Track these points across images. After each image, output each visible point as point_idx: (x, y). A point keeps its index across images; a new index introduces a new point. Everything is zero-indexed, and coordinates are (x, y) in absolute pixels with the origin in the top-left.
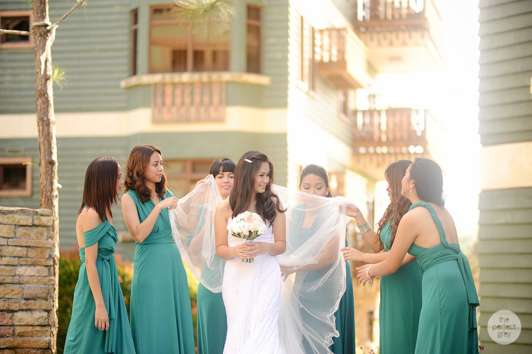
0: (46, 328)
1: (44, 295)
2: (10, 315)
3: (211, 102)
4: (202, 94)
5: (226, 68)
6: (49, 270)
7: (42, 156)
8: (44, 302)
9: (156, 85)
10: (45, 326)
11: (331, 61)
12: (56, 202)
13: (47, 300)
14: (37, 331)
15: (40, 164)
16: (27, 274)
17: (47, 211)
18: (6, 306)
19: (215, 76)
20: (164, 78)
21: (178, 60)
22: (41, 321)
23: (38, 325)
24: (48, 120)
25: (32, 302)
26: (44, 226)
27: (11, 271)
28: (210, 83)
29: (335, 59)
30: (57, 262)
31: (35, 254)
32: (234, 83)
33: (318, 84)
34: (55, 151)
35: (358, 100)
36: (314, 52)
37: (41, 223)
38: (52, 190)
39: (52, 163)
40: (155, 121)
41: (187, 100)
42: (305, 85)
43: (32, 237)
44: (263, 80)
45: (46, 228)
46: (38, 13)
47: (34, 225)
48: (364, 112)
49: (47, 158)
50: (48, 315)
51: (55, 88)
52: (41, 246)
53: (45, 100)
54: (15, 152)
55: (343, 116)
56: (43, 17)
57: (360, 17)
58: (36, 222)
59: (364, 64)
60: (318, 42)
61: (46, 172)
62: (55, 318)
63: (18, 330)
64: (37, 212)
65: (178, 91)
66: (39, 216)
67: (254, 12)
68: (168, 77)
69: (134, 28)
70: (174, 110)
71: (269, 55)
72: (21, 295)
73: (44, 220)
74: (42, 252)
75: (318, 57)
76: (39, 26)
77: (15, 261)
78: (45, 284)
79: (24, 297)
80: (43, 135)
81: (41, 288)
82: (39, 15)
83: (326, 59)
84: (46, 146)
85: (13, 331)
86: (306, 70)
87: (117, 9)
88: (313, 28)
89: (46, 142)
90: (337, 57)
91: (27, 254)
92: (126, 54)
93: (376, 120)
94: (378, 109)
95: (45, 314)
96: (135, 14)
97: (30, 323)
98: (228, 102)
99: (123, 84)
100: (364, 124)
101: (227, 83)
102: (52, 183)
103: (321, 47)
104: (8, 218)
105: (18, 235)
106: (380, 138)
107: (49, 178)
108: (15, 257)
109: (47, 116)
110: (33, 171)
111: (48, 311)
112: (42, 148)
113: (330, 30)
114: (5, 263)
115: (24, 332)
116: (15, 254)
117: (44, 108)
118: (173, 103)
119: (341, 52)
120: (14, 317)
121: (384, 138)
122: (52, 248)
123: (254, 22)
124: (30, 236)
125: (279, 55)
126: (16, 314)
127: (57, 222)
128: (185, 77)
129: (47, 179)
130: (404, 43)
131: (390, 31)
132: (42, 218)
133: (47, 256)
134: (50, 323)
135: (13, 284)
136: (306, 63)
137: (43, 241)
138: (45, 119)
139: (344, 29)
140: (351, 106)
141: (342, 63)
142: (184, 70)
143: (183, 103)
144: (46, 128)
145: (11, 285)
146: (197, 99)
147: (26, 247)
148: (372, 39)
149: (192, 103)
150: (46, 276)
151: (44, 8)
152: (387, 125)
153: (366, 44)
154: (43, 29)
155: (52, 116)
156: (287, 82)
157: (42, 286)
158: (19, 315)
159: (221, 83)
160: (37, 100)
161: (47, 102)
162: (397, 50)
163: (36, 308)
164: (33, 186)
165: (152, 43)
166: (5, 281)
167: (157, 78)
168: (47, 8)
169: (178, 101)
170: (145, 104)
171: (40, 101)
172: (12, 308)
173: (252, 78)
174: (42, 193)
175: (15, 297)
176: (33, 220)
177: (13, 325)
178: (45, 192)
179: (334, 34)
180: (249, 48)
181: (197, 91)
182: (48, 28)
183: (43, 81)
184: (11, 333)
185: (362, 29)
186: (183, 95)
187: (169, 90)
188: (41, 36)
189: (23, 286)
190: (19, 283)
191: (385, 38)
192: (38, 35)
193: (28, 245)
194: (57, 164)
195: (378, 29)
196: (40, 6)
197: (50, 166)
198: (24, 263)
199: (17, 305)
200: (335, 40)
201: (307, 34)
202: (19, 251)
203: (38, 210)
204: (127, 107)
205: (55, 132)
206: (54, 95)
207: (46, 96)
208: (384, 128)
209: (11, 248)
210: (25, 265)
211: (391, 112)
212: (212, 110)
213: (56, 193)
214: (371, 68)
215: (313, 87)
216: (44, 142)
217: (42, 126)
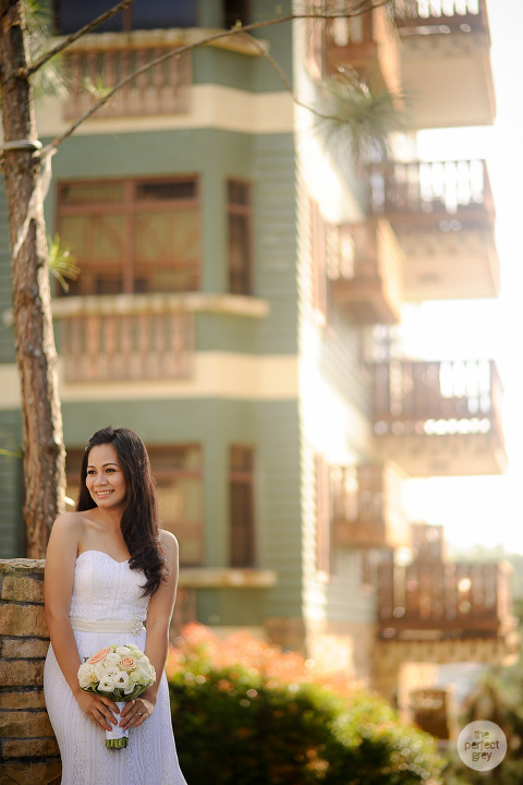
3: (168, 347)
4: (152, 334)
7: (32, 436)
24: (42, 355)
32: (207, 313)
34: (58, 423)
38: (56, 510)
39: (52, 451)
44: (258, 307)
46: (14, 122)
49: (43, 440)
53: (35, 312)
56: (26, 132)
61: (43, 471)
76: (16, 151)
80: (33, 389)
82: (17, 126)
84: (42, 414)
89: (41, 405)
102: (55, 496)
107: (49, 483)
109: (41, 347)
117: (34, 330)
118: (101, 349)
129: (44, 488)
138: (37, 353)
143: (118, 349)
144: (39, 373)
149: (134, 348)
151: (27, 110)
154: (27, 156)
155: (51, 350)
156: (296, 310)
161: (38, 316)
169: (110, 344)
171: (24, 314)
173: (239, 305)
178: (41, 516)
182: (37, 154)
183: (31, 270)
187: (93, 327)
188: (22, 171)
192: (16, 170)
196: (18, 107)
197: (50, 458)
207: (38, 302)
216: (35, 405)
217: (32, 367)
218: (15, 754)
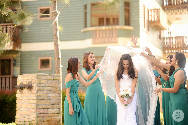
0: (59, 114)
1: (58, 103)
2: (47, 110)
3: (113, 36)
4: (109, 33)
5: (117, 24)
6: (59, 95)
7: (56, 56)
9: (93, 31)
10: (58, 113)
11: (154, 20)
12: (61, 72)
13: (59, 105)
14: (56, 115)
15: (55, 59)
16: (52, 96)
17: (58, 75)
18: (45, 107)
19: (114, 27)
20: (96, 28)
21: (101, 22)
22: (57, 112)
23: (56, 113)
24: (58, 44)
25: (54, 105)
26: (57, 80)
27: (47, 95)
28: (112, 30)
29: (156, 20)
30: (62, 92)
31: (55, 90)
32: (120, 29)
33: (150, 29)
34: (60, 54)
35: (165, 34)
36: (148, 17)
38: (59, 68)
39: (59, 59)
40: (94, 43)
41: (104, 36)
42: (146, 29)
43: (54, 84)
44: (131, 28)
45: (58, 81)
46: (53, 8)
47: (54, 80)
48: (167, 38)
49: (57, 57)
50: (59, 110)
51: (60, 33)
52: (56, 86)
54: (45, 55)
55: (159, 40)
56: (55, 9)
57: (165, 5)
58: (55, 79)
59: (167, 21)
60: (150, 14)
61: (57, 62)
62: (61, 111)
63: (50, 115)
65: (101, 33)
66: (56, 77)
67: (127, 4)
68: (98, 28)
69: (85, 11)
70: (100, 39)
71: (133, 19)
72: (50, 103)
73: (57, 78)
74: (57, 89)
75: (150, 19)
77: (48, 92)
78: (58, 99)
79: (51, 104)
80: (56, 49)
81: (57, 101)
84: (57, 53)
85: (48, 115)
86: (146, 24)
87: (80, 5)
88: (148, 9)
90: (157, 19)
91: (52, 89)
92: (83, 21)
93: (171, 41)
94: (172, 37)
95: (58, 109)
96: (86, 6)
97: (53, 113)
98: (119, 36)
99: (82, 31)
100: (167, 43)
101: (118, 29)
103: (151, 16)
104: (45, 77)
105: (49, 83)
106: (173, 47)
107: (58, 64)
108: (48, 90)
109: (57, 43)
110: (52, 61)
111: (59, 108)
112: (56, 54)
113: (154, 10)
114: (45, 92)
115: (51, 116)
116: (48, 89)
118: (100, 37)
119: (158, 17)
120: (48, 111)
121: (174, 47)
122: (60, 87)
123: (127, 8)
124: (53, 83)
125: (136, 19)
126: (49, 109)
127: (61, 79)
128: (104, 28)
130: (181, 13)
131: (176, 9)
133: (59, 90)
135: (47, 99)
136: (146, 21)
137: (57, 85)
138: (57, 44)
139: (159, 9)
140: (162, 36)
141: (159, 21)
142: (103, 25)
145: (47, 100)
146: (108, 35)
147: (52, 87)
148: (169, 12)
149: (106, 37)
150: (58, 97)
151: (56, 6)
152: (175, 42)
153: (167, 14)
154: (55, 13)
155: (59, 42)
156: (139, 28)
157: (57, 100)
159: (116, 29)
160: (54, 37)
161: (57, 38)
162: (178, 16)
163: (55, 107)
164: (52, 66)
165: (92, 16)
166: (45, 99)
167: (94, 28)
168: (57, 6)
170: (90, 38)
172: (47, 108)
173: (127, 27)
174: (56, 69)
175: (48, 104)
176: (54, 78)
177: (48, 113)
178: (57, 69)
179: (156, 11)
180: (125, 17)
182: (57, 13)
183: (56, 31)
185: (166, 9)
186: (103, 34)
187: (98, 32)
188: (55, 15)
189: (51, 100)
190: (50, 99)
191: (174, 12)
192: (54, 15)
193: (52, 86)
194: (61, 59)
195: (171, 8)
196: (54, 6)
197: (58, 60)
198: (51, 92)
199: (49, 106)
200: (156, 13)
201: (146, 11)
202: (49, 88)
203: (55, 74)
204: (84, 39)
205: (60, 48)
206: (59, 35)
208: (174, 43)
209: (46, 87)
210: (52, 93)
211: (177, 38)
212: (113, 39)
213: (61, 69)
214: (169, 22)
215: (148, 30)
216: (56, 51)
217: (56, 46)
218: (40, 99)
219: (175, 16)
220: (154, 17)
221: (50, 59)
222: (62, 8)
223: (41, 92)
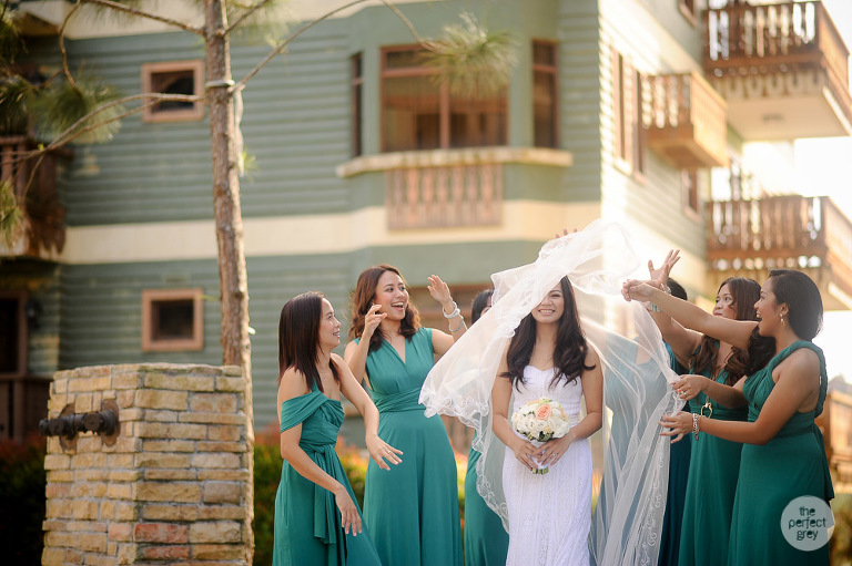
0: (238, 548)
1: (235, 497)
2: (184, 527)
3: (479, 195)
4: (465, 183)
5: (501, 140)
6: (241, 458)
7: (225, 286)
8: (233, 507)
9: (392, 171)
10: (236, 544)
11: (668, 124)
12: (247, 357)
13: (238, 504)
14: (224, 552)
15: (221, 298)
16: (208, 464)
17: (234, 368)
18: (178, 514)
19: (485, 154)
20: (404, 160)
21: (424, 133)
22: (231, 537)
23: (226, 543)
24: (233, 230)
25: (216, 507)
26: (232, 392)
27: (184, 461)
28: (478, 166)
29: (674, 121)
30: (251, 448)
31: (220, 436)
32: (515, 164)
33: (648, 161)
34: (243, 276)
35: (717, 186)
36: (640, 111)
37: (227, 388)
38: (240, 338)
39: (239, 296)
40: (393, 227)
41: (442, 193)
42: (627, 166)
43: (215, 409)
44: (561, 158)
45: (234, 396)
46: (214, 68)
47: (217, 391)
48: (723, 205)
49: (232, 288)
50: (241, 528)
51: (242, 181)
52: (227, 421)
53: (227, 200)
54: (175, 282)
55: (689, 212)
56: (222, 74)
57: (714, 55)
58: (220, 387)
59: (721, 128)
60: (646, 96)
61: (232, 310)
62: (250, 534)
63: (197, 550)
64: (221, 371)
65: (428, 180)
66: (224, 377)
67: (544, 52)
68: (411, 158)
69: (356, 82)
70: (422, 209)
71: (569, 118)
72: (199, 497)
73: (232, 382)
74: (230, 432)
75: (647, 120)
76: (215, 88)
77: (190, 446)
78: (235, 481)
79: (205, 500)
80: (225, 254)
81: (230, 486)
82: (216, 70)
83: (660, 122)
84: (231, 270)
85: (189, 553)
86: (629, 141)
87: (330, 54)
88: (638, 74)
89: (230, 264)
90: (678, 118)
91: (207, 436)
92: (344, 124)
93: (744, 216)
94: (746, 198)
95: (237, 526)
96: (357, 60)
97: (214, 540)
98: (508, 193)
99: (341, 170)
100: (724, 224)
101: (505, 164)
102: (239, 327)
103: (653, 103)
104: (178, 381)
105: (193, 406)
106: (750, 246)
107: (236, 319)
108: (189, 439)
109: (231, 224)
110: (205, 310)
111: (241, 521)
112: (224, 274)
113: (665, 77)
114: (174, 449)
115: (204, 554)
116: (190, 435)
117: (226, 213)
118: (420, 199)
119: (685, 111)
120: (191, 532)
121: (757, 245)
122: (243, 426)
123: (544, 68)
124: (210, 407)
125: (585, 119)
126: (193, 526)
127: (249, 386)
128: (438, 157)
129: (232, 321)
130: (786, 93)
131: (763, 75)
132: (228, 379)
133: (238, 438)
134: (244, 540)
135: (188, 480)
136: (629, 130)
137: (230, 415)
138: (228, 228)
139: (690, 74)
140: (703, 195)
141: (686, 127)
142: (435, 144)
143: (435, 198)
144: (229, 243)
145: (186, 483)
146: (457, 191)
147: (207, 424)
148: (733, 87)
149: (450, 197)
150: (236, 469)
151: (223, 59)
152: (761, 223)
153: (724, 96)
154: (222, 91)
155: (240, 224)
156: (599, 160)
157: (230, 483)
158: (197, 528)
159: (493, 164)
160: (215, 201)
161: (229, 204)
162: (775, 104)
163: (223, 516)
164: (205, 333)
165: (388, 104)
166: (176, 477)
167: (394, 160)
168: (228, 60)
169: (428, 194)
170: (376, 202)
171: (219, 202)
172: (186, 517)
173: (544, 156)
174: (226, 342)
175: (190, 500)
176: (215, 383)
177: (189, 543)
178: (230, 342)
179: (673, 82)
180: (537, 107)
181: (457, 179)
182: (230, 90)
183: (224, 171)
184: (186, 554)
185: (718, 73)
186: (435, 185)
187: (413, 178)
188: (219, 102)
189: (202, 484)
190: (197, 480)
191: (755, 85)
192: (215, 101)
193: (209, 420)
194: (247, 298)
195: (743, 71)
196: (216, 57)
197: (236, 301)
198: (203, 448)
199: (194, 512)
200: (673, 91)
201: (629, 83)
202: (195, 431)
203: (222, 368)
204: (346, 207)
205: (243, 248)
206: (240, 192)
207: (228, 193)
208: (756, 228)
209: (183, 426)
210: (205, 451)
211: (767, 202)
212: (481, 207)
213: (246, 342)
214: (734, 135)
215: (640, 167)
216: (226, 265)
217: (224, 239)
219: (757, 105)
220: (666, 109)
221: (198, 296)
222: (251, 67)
223: (160, 446)
